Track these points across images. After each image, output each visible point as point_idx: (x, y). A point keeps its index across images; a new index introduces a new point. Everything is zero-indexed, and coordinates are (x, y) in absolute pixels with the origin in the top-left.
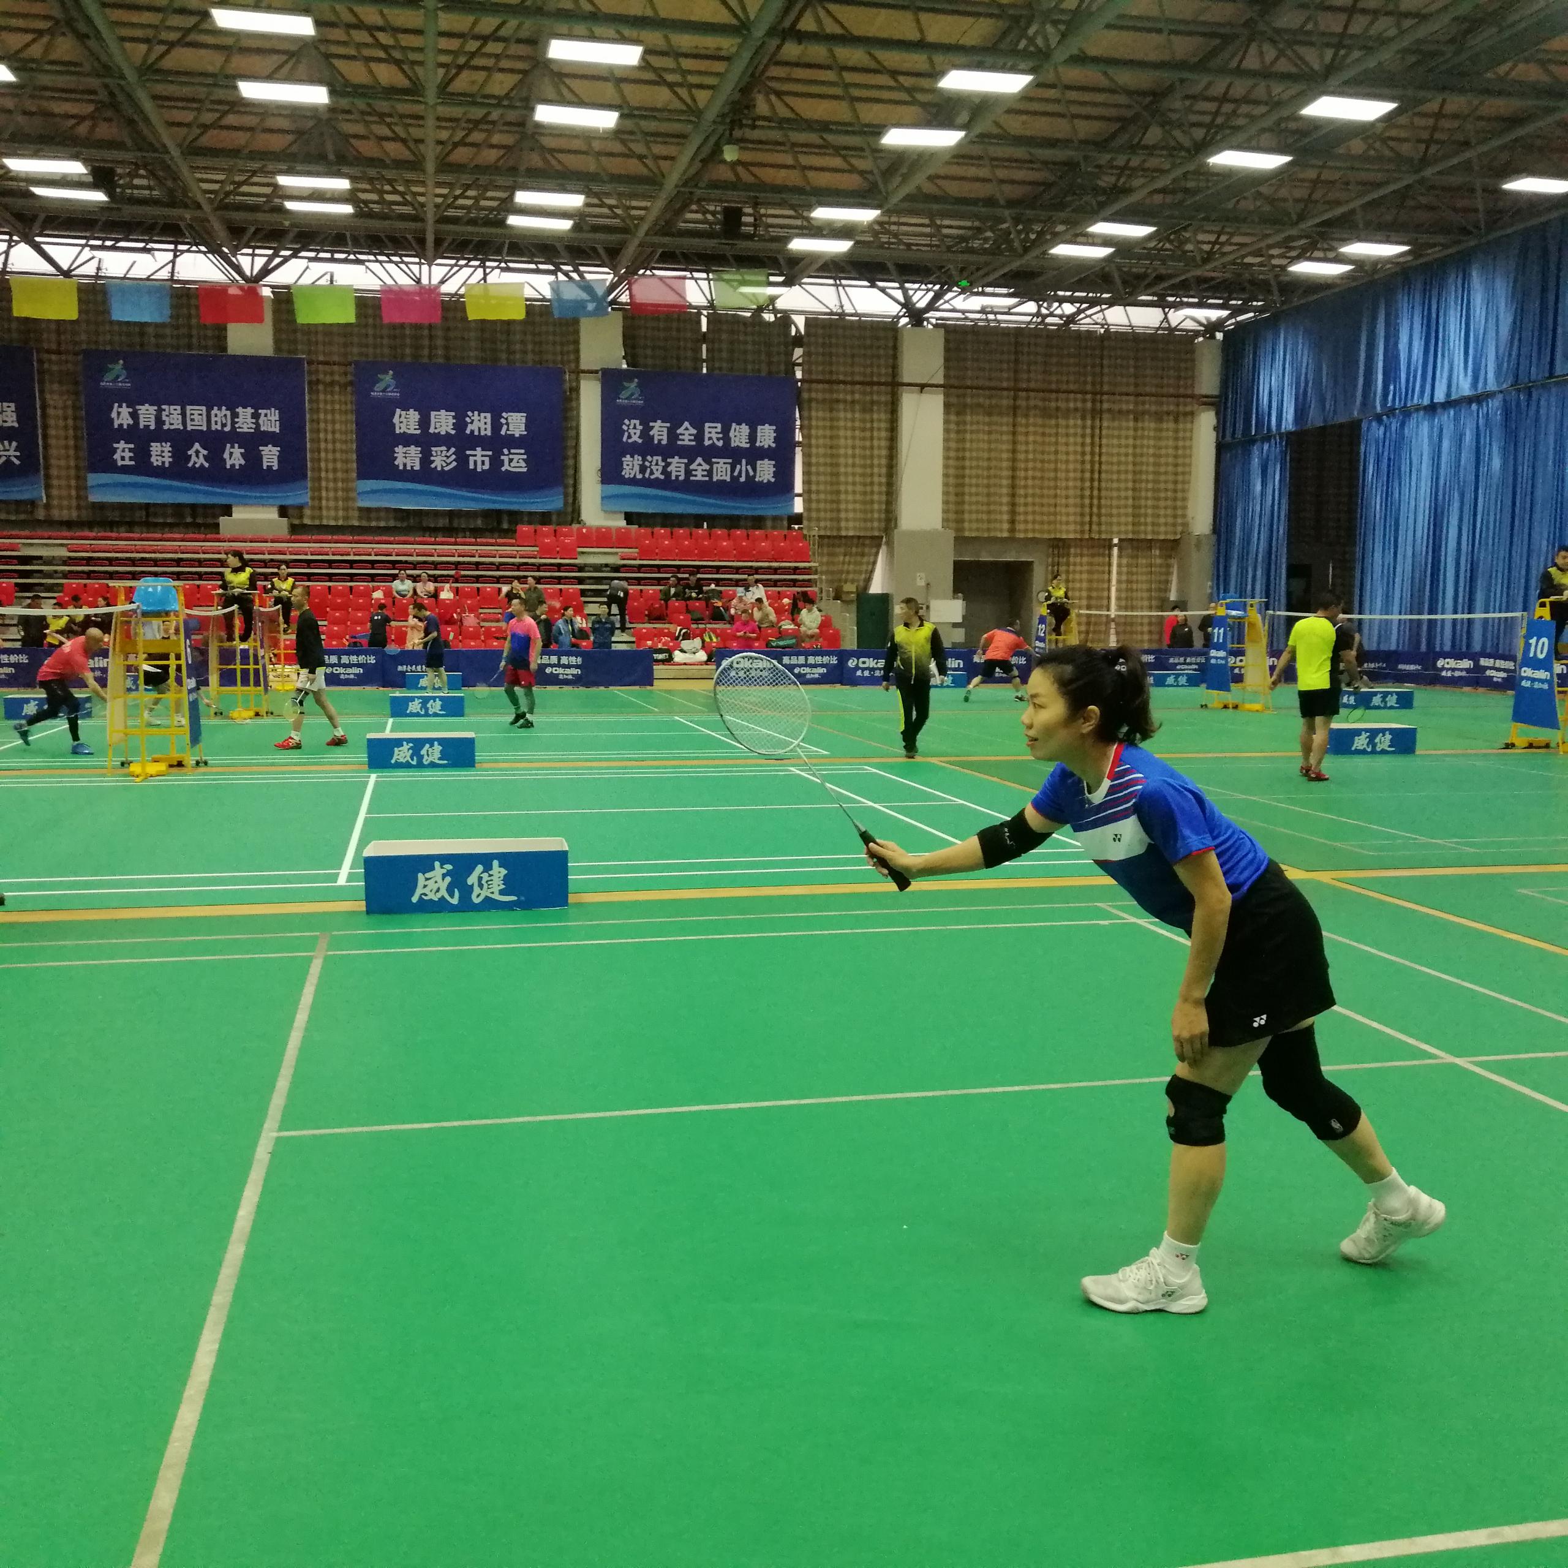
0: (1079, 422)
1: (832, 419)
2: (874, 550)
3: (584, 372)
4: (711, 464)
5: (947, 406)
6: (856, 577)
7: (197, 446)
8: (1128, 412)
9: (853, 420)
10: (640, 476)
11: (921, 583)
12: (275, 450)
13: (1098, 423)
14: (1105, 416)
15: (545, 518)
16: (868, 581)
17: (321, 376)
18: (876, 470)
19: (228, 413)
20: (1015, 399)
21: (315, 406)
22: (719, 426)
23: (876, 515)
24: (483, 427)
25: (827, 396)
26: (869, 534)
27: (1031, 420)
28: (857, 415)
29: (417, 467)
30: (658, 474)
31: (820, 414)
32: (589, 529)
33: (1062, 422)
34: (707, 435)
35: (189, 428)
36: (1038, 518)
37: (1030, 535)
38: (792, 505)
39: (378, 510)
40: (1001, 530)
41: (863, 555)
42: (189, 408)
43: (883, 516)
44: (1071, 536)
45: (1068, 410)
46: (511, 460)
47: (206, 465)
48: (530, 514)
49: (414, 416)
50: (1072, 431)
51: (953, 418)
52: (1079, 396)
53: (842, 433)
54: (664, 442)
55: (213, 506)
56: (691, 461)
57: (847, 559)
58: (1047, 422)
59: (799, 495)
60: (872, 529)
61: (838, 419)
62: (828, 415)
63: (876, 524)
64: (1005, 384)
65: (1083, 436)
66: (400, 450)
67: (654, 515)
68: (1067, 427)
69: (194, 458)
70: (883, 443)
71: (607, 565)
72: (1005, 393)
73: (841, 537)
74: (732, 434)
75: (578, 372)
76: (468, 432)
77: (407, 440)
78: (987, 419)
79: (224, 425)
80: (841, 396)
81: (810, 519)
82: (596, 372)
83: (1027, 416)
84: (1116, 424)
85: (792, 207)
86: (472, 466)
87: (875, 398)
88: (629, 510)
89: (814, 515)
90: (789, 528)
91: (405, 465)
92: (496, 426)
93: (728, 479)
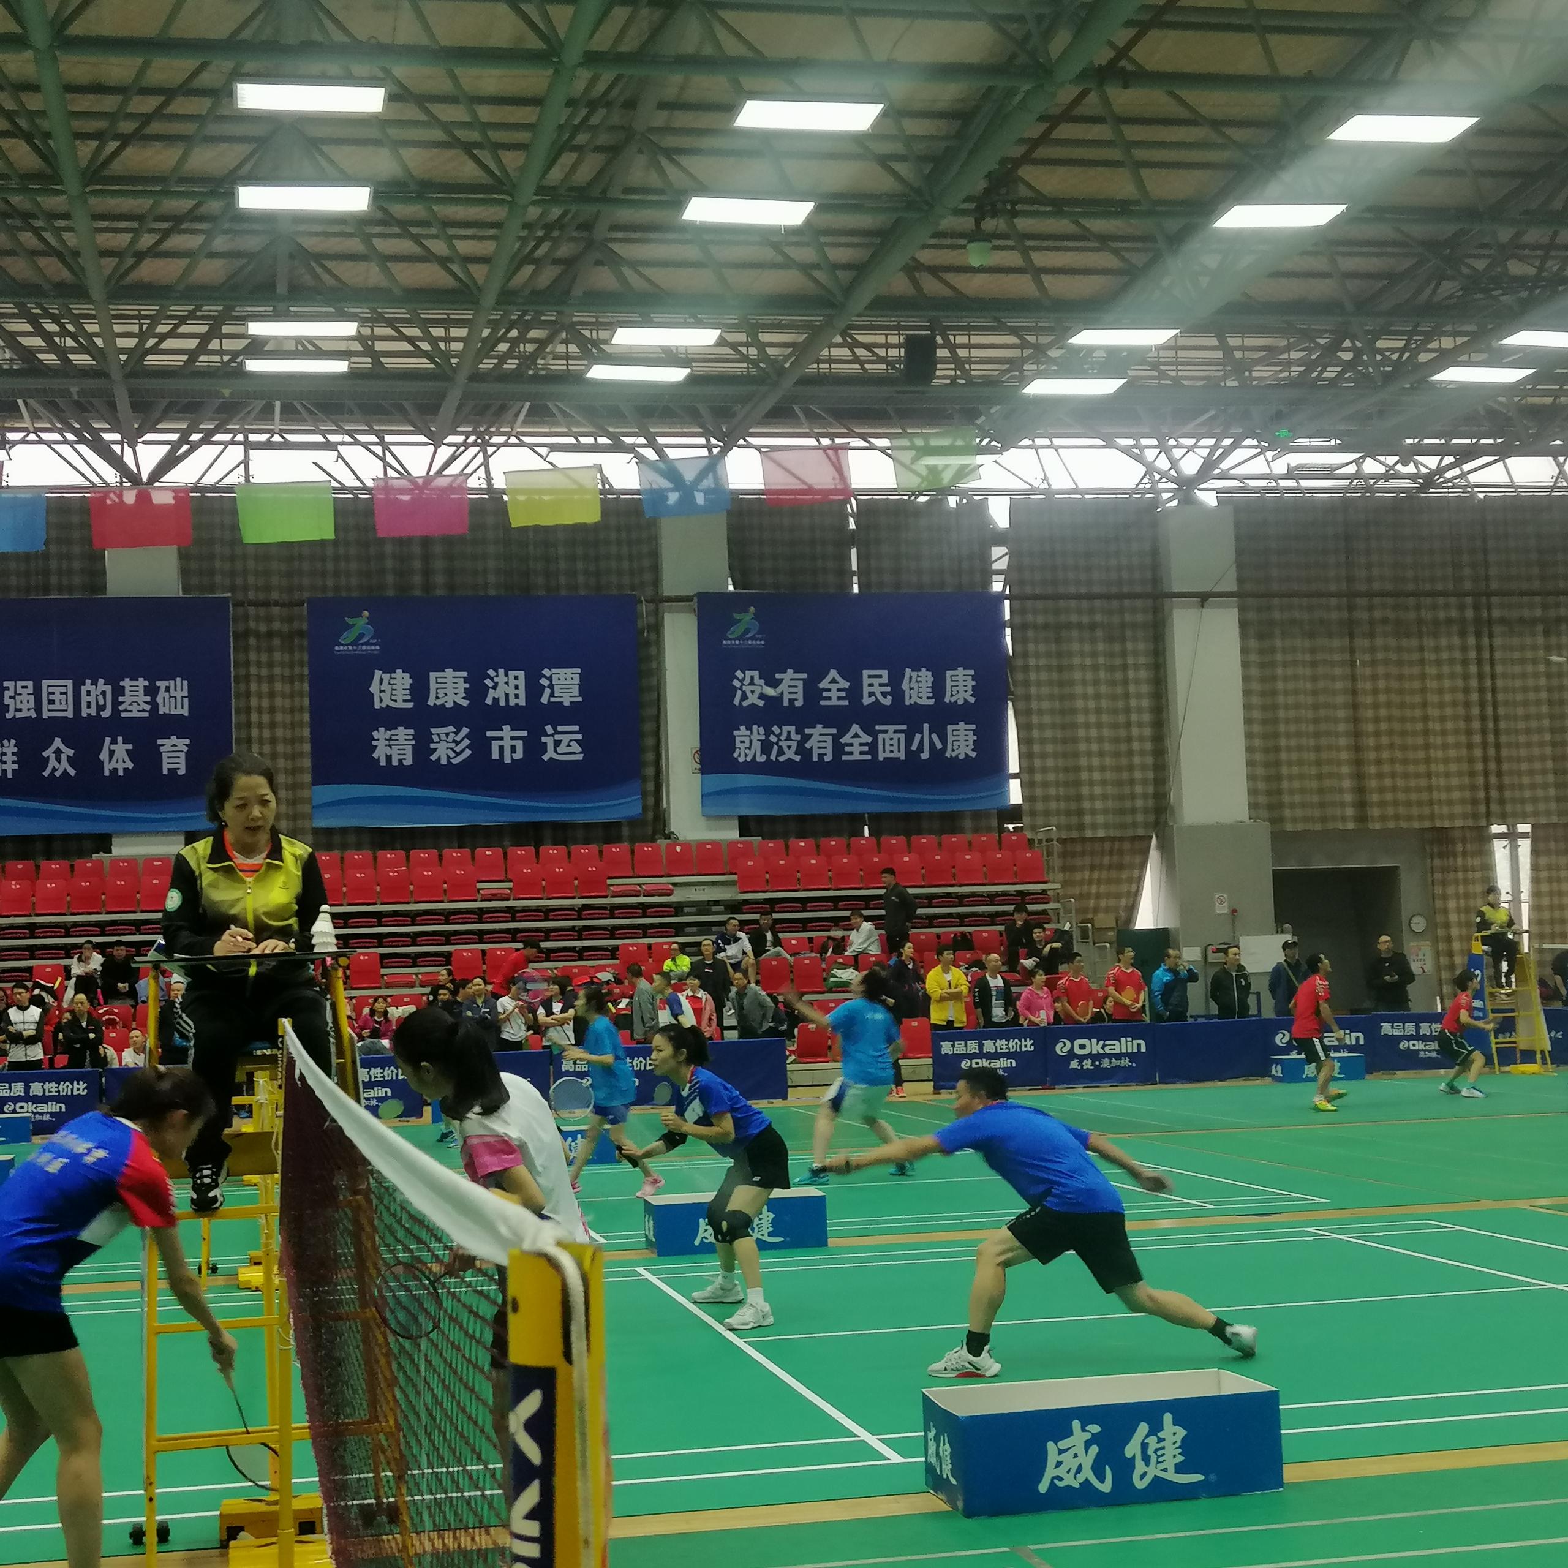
0: (1456, 641)
1: (1059, 655)
2: (1138, 860)
3: (669, 599)
4: (874, 734)
5: (1243, 625)
6: (1112, 902)
7: (58, 742)
8: (1534, 622)
9: (1094, 654)
10: (761, 759)
11: (1222, 909)
12: (182, 744)
13: (1486, 641)
14: (1497, 629)
15: (609, 832)
16: (1132, 909)
17: (252, 624)
18: (1135, 731)
19: (108, 689)
20: (1351, 608)
21: (242, 672)
22: (885, 673)
23: (1139, 803)
24: (512, 692)
25: (1051, 619)
26: (1130, 833)
27: (1379, 641)
28: (1101, 647)
29: (408, 761)
30: (790, 754)
31: (1042, 648)
32: (686, 846)
33: (1429, 642)
34: (866, 690)
35: (46, 715)
36: (1401, 796)
37: (1391, 825)
38: (1005, 793)
39: (344, 831)
40: (1344, 819)
41: (1121, 867)
42: (45, 683)
43: (1151, 803)
44: (1459, 823)
45: (1436, 622)
46: (557, 743)
47: (72, 772)
48: (587, 826)
49: (403, 680)
50: (1445, 656)
51: (1253, 643)
52: (1453, 600)
53: (1077, 675)
54: (799, 703)
55: (79, 837)
56: (843, 732)
57: (1096, 875)
58: (1405, 642)
59: (1015, 776)
60: (1134, 825)
61: (1070, 654)
62: (1053, 647)
63: (1140, 818)
64: (1333, 588)
65: (1465, 663)
66: (380, 735)
67: (785, 819)
68: (1437, 649)
69: (53, 763)
70: (1145, 689)
71: (717, 903)
72: (1334, 601)
73: (1084, 840)
74: (905, 686)
75: (659, 600)
76: (489, 701)
77: (392, 718)
78: (1307, 643)
79: (101, 708)
80: (1074, 618)
81: (1033, 814)
82: (688, 599)
83: (1372, 635)
84: (1516, 641)
85: (1014, 331)
86: (495, 756)
87: (1128, 617)
88: (745, 811)
89: (1040, 806)
90: (1002, 830)
91: (389, 758)
92: (534, 689)
93: (902, 756)
